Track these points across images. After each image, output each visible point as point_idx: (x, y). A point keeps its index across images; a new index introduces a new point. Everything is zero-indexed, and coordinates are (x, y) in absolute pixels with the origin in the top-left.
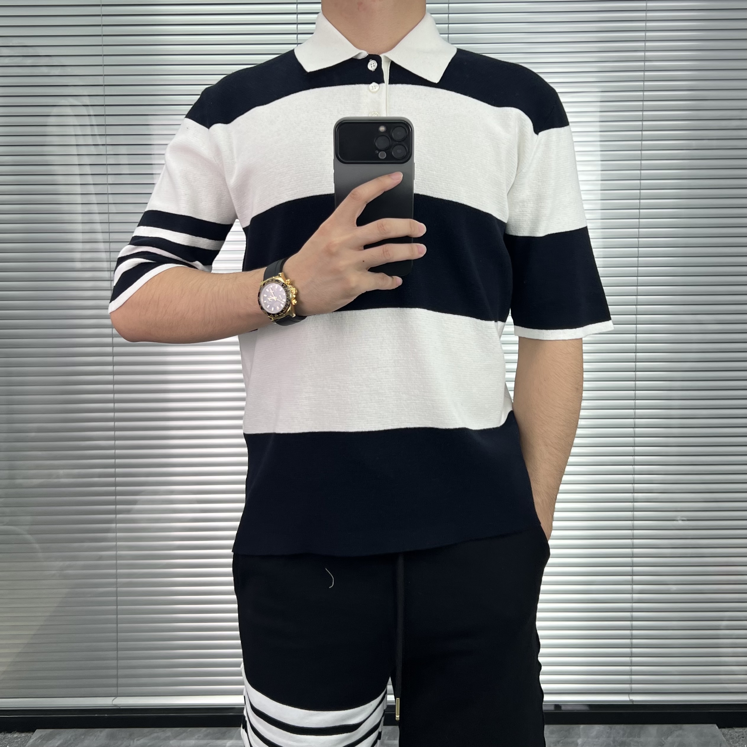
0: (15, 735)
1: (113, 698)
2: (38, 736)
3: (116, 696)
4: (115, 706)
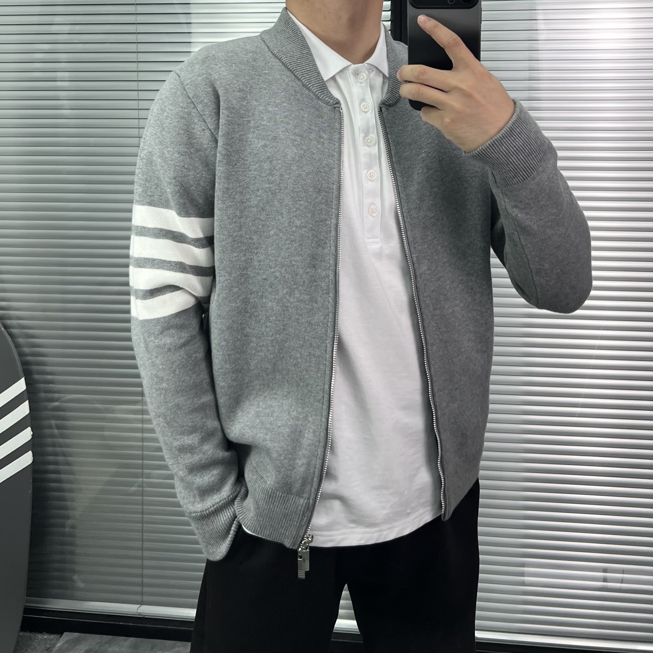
0: (45, 637)
1: (139, 606)
2: (65, 640)
3: (142, 603)
4: (140, 614)
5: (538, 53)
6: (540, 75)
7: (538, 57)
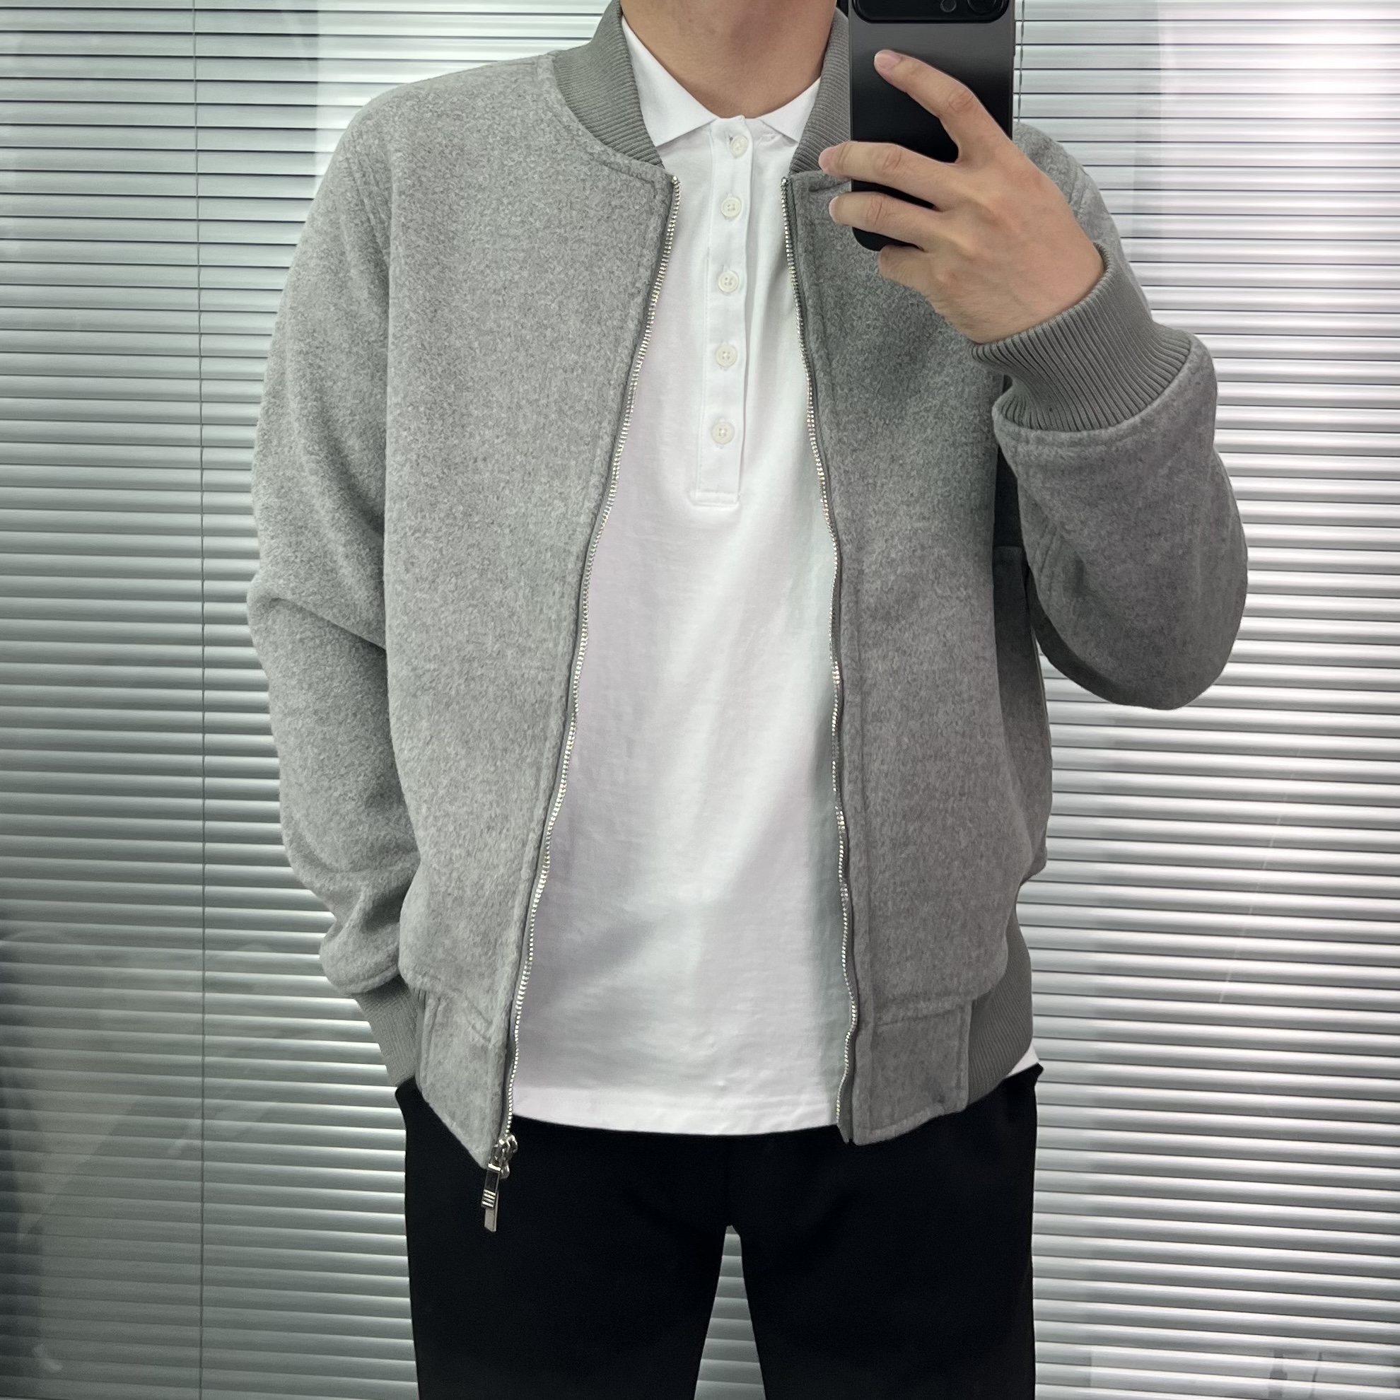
5: (1159, 125)
6: (1163, 179)
7: (1159, 136)
